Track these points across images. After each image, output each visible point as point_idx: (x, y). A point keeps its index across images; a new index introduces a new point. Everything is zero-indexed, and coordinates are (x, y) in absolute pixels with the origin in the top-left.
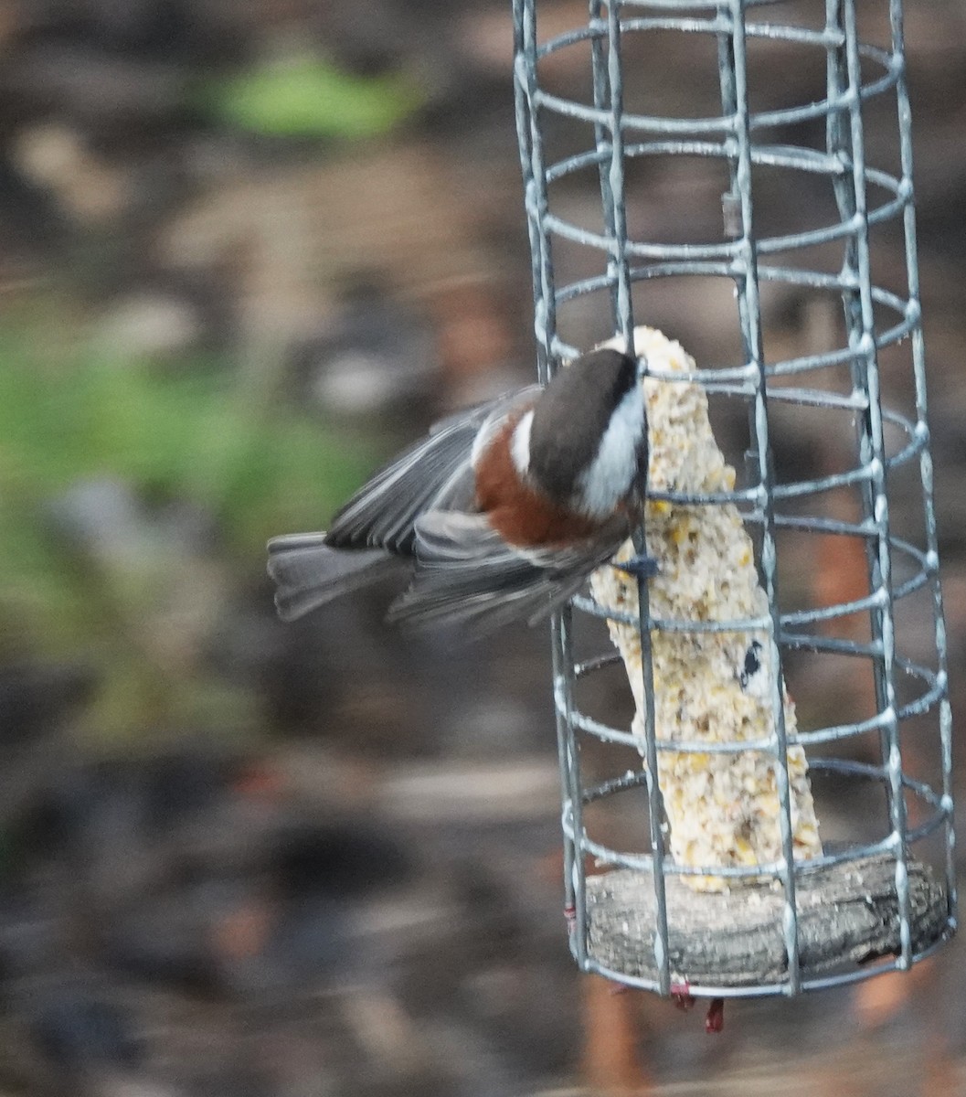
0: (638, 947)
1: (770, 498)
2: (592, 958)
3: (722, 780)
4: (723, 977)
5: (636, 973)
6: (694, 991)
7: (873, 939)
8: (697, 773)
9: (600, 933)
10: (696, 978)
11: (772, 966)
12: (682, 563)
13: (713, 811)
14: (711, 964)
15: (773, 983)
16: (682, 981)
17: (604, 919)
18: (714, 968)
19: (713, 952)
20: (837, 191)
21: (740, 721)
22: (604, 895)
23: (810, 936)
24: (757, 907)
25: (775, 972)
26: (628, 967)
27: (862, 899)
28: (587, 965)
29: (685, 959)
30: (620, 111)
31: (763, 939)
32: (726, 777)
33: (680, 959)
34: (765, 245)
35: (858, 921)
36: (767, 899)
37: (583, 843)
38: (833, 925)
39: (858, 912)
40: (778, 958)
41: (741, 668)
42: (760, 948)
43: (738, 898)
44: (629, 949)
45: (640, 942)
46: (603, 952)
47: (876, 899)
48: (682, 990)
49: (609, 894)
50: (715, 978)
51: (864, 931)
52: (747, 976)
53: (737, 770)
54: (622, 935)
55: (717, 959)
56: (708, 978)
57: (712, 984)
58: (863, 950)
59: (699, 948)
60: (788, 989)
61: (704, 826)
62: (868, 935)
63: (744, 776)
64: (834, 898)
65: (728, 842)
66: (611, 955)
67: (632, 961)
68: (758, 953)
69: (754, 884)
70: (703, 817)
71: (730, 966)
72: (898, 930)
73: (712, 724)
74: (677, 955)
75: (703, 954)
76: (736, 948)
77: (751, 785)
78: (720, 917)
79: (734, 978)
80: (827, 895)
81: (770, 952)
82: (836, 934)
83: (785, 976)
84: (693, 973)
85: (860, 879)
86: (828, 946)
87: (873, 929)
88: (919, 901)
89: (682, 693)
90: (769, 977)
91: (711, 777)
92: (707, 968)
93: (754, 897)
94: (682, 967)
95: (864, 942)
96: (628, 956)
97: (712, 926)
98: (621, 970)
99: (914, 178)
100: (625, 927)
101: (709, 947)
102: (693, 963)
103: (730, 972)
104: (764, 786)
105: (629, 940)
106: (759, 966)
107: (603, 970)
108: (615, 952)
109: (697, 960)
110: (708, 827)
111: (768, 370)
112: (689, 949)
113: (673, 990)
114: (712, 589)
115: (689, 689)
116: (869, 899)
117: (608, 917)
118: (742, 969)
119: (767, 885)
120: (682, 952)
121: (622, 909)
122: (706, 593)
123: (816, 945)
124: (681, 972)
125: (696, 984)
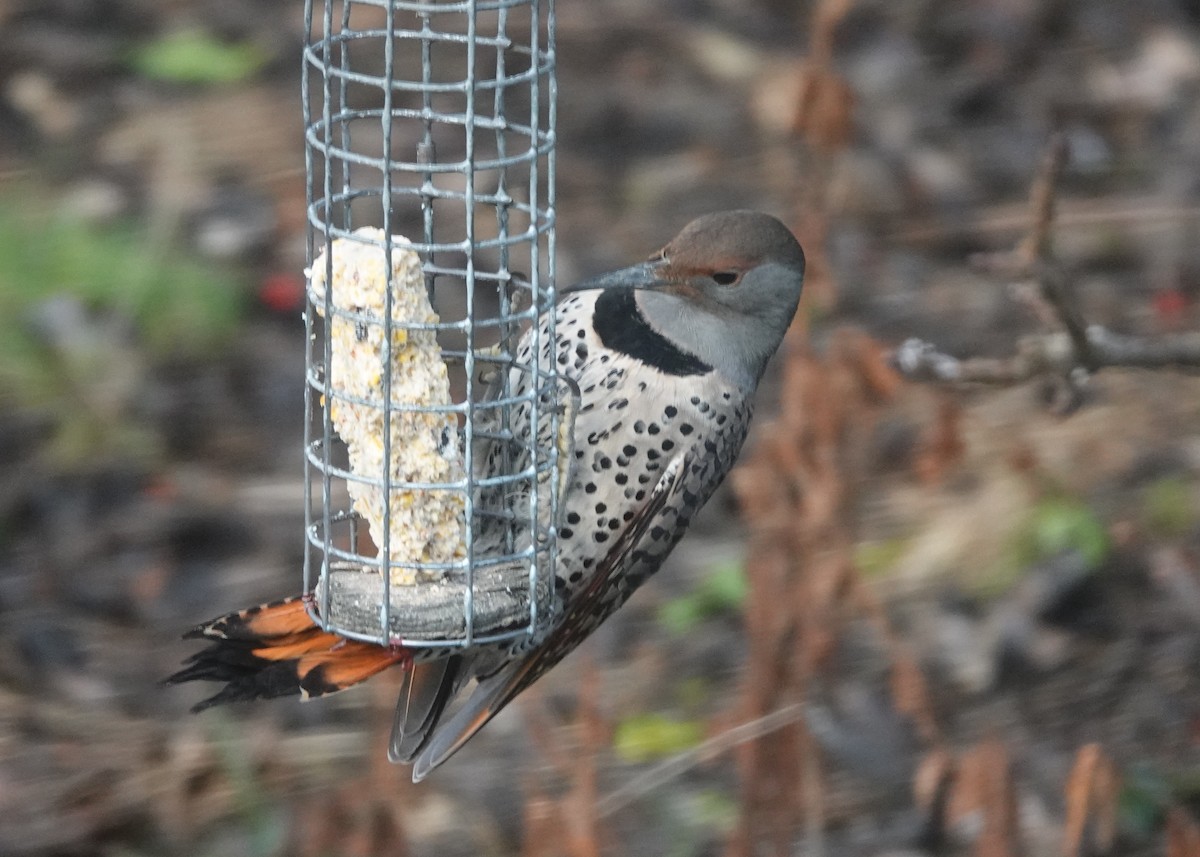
0: (366, 615)
1: (473, 327)
2: (331, 624)
3: (419, 514)
4: (423, 634)
5: (363, 632)
6: (405, 643)
7: (515, 613)
8: (405, 509)
9: (339, 607)
10: (405, 635)
11: (455, 628)
12: (405, 376)
13: (414, 534)
14: (416, 626)
15: (455, 639)
16: (397, 636)
17: (341, 598)
18: (419, 628)
19: (417, 619)
20: (498, 141)
21: (438, 476)
22: (336, 585)
23: (477, 610)
24: (438, 593)
25: (457, 631)
26: (358, 628)
27: (504, 589)
28: (328, 628)
29: (399, 623)
30: (392, 77)
31: (448, 612)
32: (422, 512)
33: (396, 622)
34: (478, 164)
35: (506, 602)
36: (443, 588)
37: (330, 550)
38: (491, 604)
39: (503, 597)
40: (459, 622)
41: (440, 441)
42: (447, 616)
43: (423, 588)
44: (359, 617)
45: (369, 612)
46: (341, 619)
47: (511, 589)
48: (398, 643)
49: (339, 585)
50: (418, 635)
51: (511, 607)
52: (440, 634)
53: (428, 509)
54: (355, 607)
55: (420, 623)
56: (413, 634)
57: (415, 639)
58: (509, 620)
59: (408, 616)
60: (465, 643)
61: (404, 543)
62: (513, 610)
63: (432, 511)
64: (486, 588)
65: (419, 554)
66: (347, 621)
67: (361, 625)
68: (446, 619)
69: (430, 580)
70: (404, 538)
71: (429, 627)
72: (529, 608)
73: (415, 478)
74: (393, 620)
75: (411, 619)
76: (432, 616)
77: (435, 518)
78: (416, 598)
79: (430, 635)
80: (481, 586)
81: (454, 619)
82: (494, 609)
83: (462, 635)
84: (404, 632)
85: (500, 577)
86: (490, 616)
87: (515, 607)
88: (540, 592)
89: (399, 458)
90: (453, 635)
91: (412, 512)
92: (413, 628)
93: (434, 588)
94: (396, 628)
95: (510, 615)
96: (357, 621)
97: (412, 603)
98: (353, 630)
99: (557, 131)
100: (357, 603)
101: (414, 616)
102: (404, 625)
103: (429, 631)
104: (442, 519)
105: (360, 611)
106: (448, 628)
107: (340, 631)
108: (350, 619)
109: (407, 624)
110: (407, 544)
111: (476, 245)
112: (402, 616)
113: (393, 642)
114: (427, 391)
115: (403, 456)
116: (508, 589)
117: (344, 597)
118: (436, 630)
119: (439, 581)
120: (397, 618)
121: (350, 593)
122: (424, 394)
123: (482, 615)
124: (395, 631)
125: (405, 638)
